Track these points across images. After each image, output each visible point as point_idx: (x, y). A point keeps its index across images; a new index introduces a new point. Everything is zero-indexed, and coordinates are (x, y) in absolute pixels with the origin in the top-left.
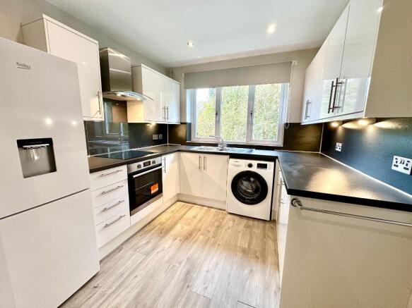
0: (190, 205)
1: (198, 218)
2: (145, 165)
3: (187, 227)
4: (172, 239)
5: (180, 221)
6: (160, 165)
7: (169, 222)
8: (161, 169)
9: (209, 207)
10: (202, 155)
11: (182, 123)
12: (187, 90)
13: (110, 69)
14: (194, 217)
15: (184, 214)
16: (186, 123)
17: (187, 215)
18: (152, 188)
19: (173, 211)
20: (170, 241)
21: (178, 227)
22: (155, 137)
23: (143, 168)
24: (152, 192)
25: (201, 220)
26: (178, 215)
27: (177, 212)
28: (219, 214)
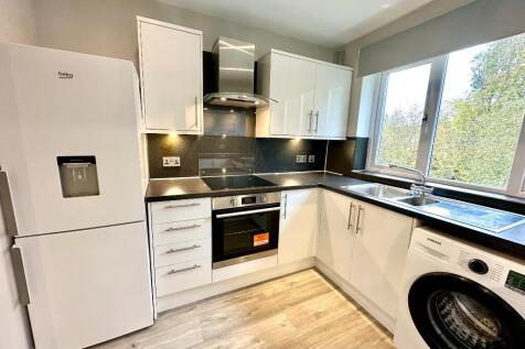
0: (328, 285)
1: (323, 321)
2: (243, 201)
3: (290, 328)
4: (252, 337)
5: (288, 308)
6: (278, 205)
7: (272, 301)
8: (278, 212)
9: (360, 308)
10: (357, 203)
11: (348, 138)
12: (365, 78)
13: (221, 68)
14: (318, 315)
15: (304, 299)
16: (355, 139)
17: (308, 302)
18: (256, 237)
19: (292, 284)
20: (248, 339)
21: (280, 318)
22: (301, 159)
23: (240, 205)
24: (256, 244)
25: (326, 328)
26: (295, 295)
27: (298, 287)
28: (375, 337)
